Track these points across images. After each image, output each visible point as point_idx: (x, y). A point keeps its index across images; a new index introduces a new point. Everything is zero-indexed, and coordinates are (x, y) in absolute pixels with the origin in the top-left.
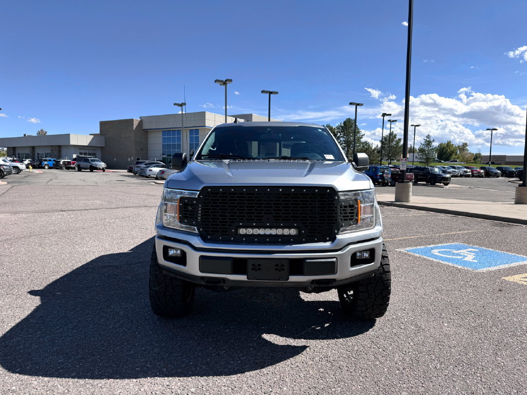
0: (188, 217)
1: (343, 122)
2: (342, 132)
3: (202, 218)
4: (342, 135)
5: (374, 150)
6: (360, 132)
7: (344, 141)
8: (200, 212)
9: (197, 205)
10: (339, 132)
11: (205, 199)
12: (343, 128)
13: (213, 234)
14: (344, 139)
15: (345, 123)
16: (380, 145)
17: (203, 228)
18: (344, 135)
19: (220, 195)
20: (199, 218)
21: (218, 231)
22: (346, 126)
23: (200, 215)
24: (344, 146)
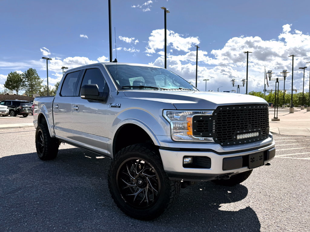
0: (203, 131)
1: (26, 71)
2: (27, 78)
3: (216, 130)
4: (26, 80)
5: (52, 91)
6: (40, 78)
7: (29, 84)
8: (214, 126)
9: (212, 121)
10: (24, 78)
11: (218, 116)
12: (27, 75)
13: (224, 141)
14: (28, 83)
15: (28, 71)
16: (55, 88)
17: (218, 138)
18: (28, 80)
19: (227, 112)
20: (214, 131)
21: (227, 139)
22: (30, 73)
23: (214, 128)
24: (29, 88)
